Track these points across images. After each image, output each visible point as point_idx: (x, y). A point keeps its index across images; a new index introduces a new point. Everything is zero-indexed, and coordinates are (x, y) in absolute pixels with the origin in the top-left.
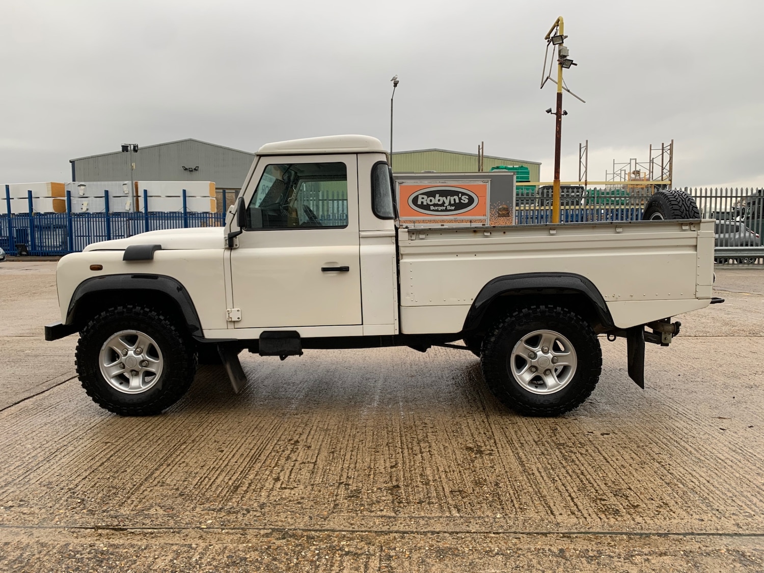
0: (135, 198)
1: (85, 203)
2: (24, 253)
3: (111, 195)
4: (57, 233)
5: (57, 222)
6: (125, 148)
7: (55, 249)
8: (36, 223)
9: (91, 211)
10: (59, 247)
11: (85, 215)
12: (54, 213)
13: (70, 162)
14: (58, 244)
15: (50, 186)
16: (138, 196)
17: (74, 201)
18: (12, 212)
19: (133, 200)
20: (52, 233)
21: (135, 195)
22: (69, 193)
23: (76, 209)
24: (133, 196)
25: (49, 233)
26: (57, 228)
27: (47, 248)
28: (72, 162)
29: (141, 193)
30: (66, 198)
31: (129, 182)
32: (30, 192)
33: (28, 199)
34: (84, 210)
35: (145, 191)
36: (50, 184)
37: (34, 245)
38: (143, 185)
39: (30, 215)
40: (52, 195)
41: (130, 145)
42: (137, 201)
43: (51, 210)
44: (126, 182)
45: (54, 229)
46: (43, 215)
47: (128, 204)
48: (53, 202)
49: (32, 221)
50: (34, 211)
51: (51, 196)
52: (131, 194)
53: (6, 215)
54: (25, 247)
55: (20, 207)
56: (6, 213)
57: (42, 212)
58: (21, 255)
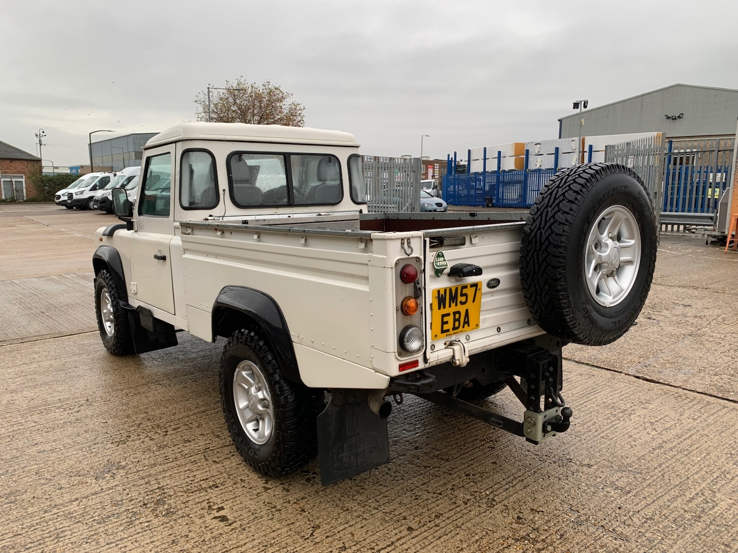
0: (581, 153)
1: (539, 160)
2: (490, 205)
3: (560, 152)
4: (516, 188)
5: (516, 178)
6: (576, 106)
7: (514, 202)
8: (501, 179)
9: (543, 168)
11: (539, 171)
12: (515, 170)
13: (559, 121)
15: (514, 147)
16: (584, 152)
17: (532, 158)
18: (486, 170)
19: (579, 155)
20: (513, 188)
21: (581, 150)
22: (527, 151)
23: (532, 166)
24: (580, 152)
25: (510, 188)
26: (517, 183)
27: (508, 201)
28: (560, 121)
29: (587, 149)
30: (524, 156)
31: (577, 139)
32: (499, 153)
33: (497, 159)
34: (538, 167)
35: (591, 147)
36: (514, 144)
37: (498, 199)
38: (589, 140)
39: (498, 173)
41: (581, 101)
42: (583, 156)
43: (513, 167)
44: (574, 139)
45: (515, 184)
46: (507, 172)
47: (574, 160)
48: (515, 161)
49: (498, 178)
50: (501, 169)
51: (514, 155)
52: (577, 151)
53: (482, 173)
54: (491, 200)
55: (492, 166)
56: (482, 170)
57: (507, 170)
58: (488, 206)
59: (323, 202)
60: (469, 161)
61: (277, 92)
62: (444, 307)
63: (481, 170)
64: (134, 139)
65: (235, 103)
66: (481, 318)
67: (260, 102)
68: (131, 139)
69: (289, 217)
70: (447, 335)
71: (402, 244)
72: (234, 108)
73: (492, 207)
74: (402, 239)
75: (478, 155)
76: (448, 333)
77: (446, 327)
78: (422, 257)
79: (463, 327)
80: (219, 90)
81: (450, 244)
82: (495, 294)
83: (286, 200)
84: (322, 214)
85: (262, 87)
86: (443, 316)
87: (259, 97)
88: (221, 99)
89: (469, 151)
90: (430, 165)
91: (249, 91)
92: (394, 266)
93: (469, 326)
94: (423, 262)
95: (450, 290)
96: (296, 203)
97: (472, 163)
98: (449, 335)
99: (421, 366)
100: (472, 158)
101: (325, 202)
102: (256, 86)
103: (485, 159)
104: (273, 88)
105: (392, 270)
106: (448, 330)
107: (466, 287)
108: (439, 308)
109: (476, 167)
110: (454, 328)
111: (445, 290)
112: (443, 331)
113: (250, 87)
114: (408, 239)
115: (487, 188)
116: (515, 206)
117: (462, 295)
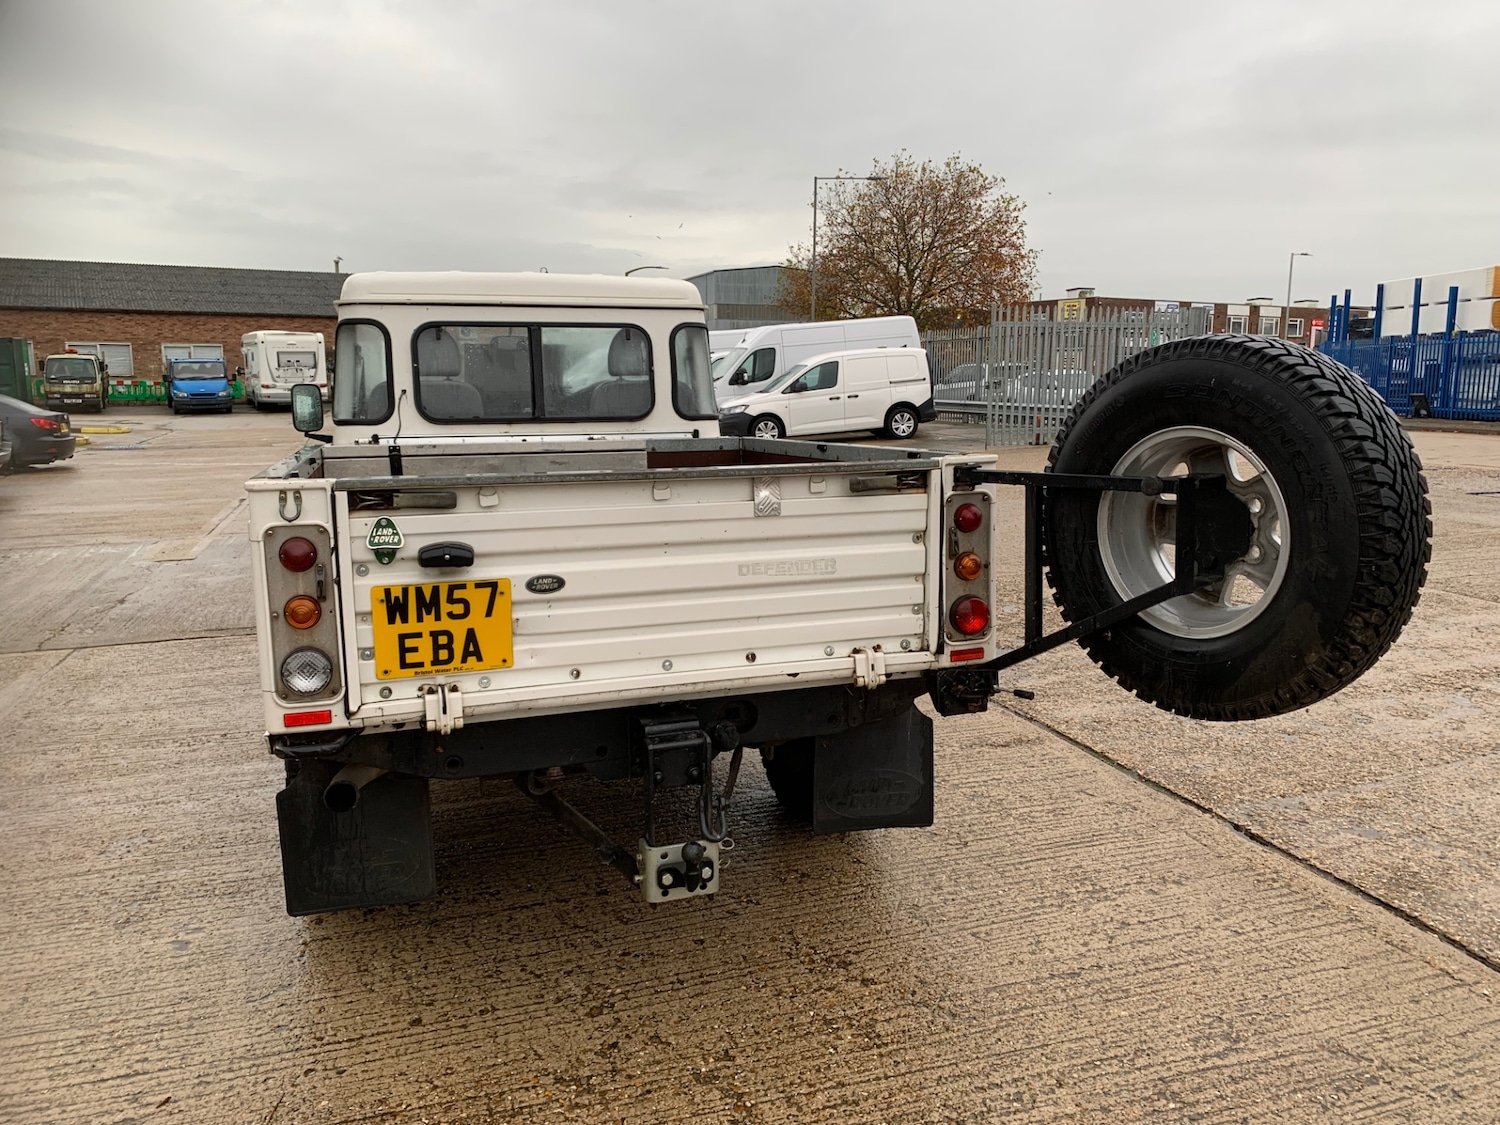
2: (1423, 412)
4: (1493, 374)
5: (1493, 350)
7: (1484, 407)
8: (1455, 351)
10: (1492, 402)
12: (1492, 331)
14: (1490, 395)
15: (1492, 276)
18: (1420, 332)
20: (1483, 373)
25: (1478, 373)
26: (1494, 362)
27: (1469, 403)
32: (1454, 291)
33: (1447, 305)
36: (1493, 271)
37: (1444, 400)
39: (1450, 338)
40: (1494, 292)
43: (1486, 325)
45: (1489, 365)
46: (1472, 335)
48: (1493, 308)
49: (1449, 349)
50: (1456, 329)
51: (1490, 296)
53: (1407, 339)
54: (1425, 401)
55: (1434, 322)
56: (1410, 332)
57: (1471, 331)
58: (1417, 415)
59: (606, 415)
60: (1379, 309)
61: (973, 176)
62: (405, 620)
63: (1406, 331)
64: (717, 281)
65: (887, 204)
66: (516, 648)
67: (936, 199)
68: (712, 281)
69: (524, 440)
70: (416, 673)
71: (283, 500)
72: (885, 214)
73: (1429, 415)
74: (283, 492)
75: (1400, 295)
76: (419, 670)
77: (410, 658)
78: (329, 527)
79: (464, 660)
80: (856, 181)
81: (410, 503)
82: (553, 604)
83: (529, 410)
84: (595, 437)
85: (944, 168)
86: (402, 637)
87: (935, 189)
88: (860, 197)
89: (1381, 288)
90: (1317, 318)
91: (917, 177)
92: (260, 539)
93: (480, 659)
94: (332, 535)
95: (419, 590)
96: (547, 416)
97: (1387, 315)
98: (423, 673)
99: (339, 722)
100: (1387, 303)
101: (612, 415)
102: (932, 166)
103: (1417, 305)
104: (965, 168)
105: (259, 546)
106: (421, 665)
107: (463, 586)
108: (391, 621)
109: (1395, 325)
110: (436, 661)
111: (405, 590)
112: (404, 665)
113: (920, 170)
114: (297, 492)
115: (1420, 372)
116: (1485, 416)
117: (451, 600)
